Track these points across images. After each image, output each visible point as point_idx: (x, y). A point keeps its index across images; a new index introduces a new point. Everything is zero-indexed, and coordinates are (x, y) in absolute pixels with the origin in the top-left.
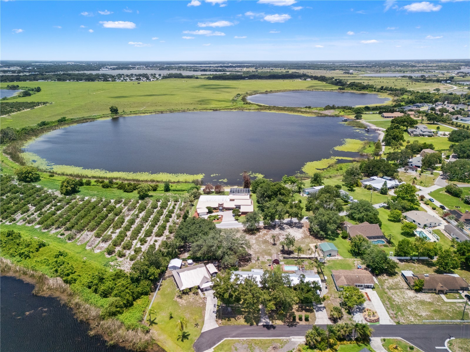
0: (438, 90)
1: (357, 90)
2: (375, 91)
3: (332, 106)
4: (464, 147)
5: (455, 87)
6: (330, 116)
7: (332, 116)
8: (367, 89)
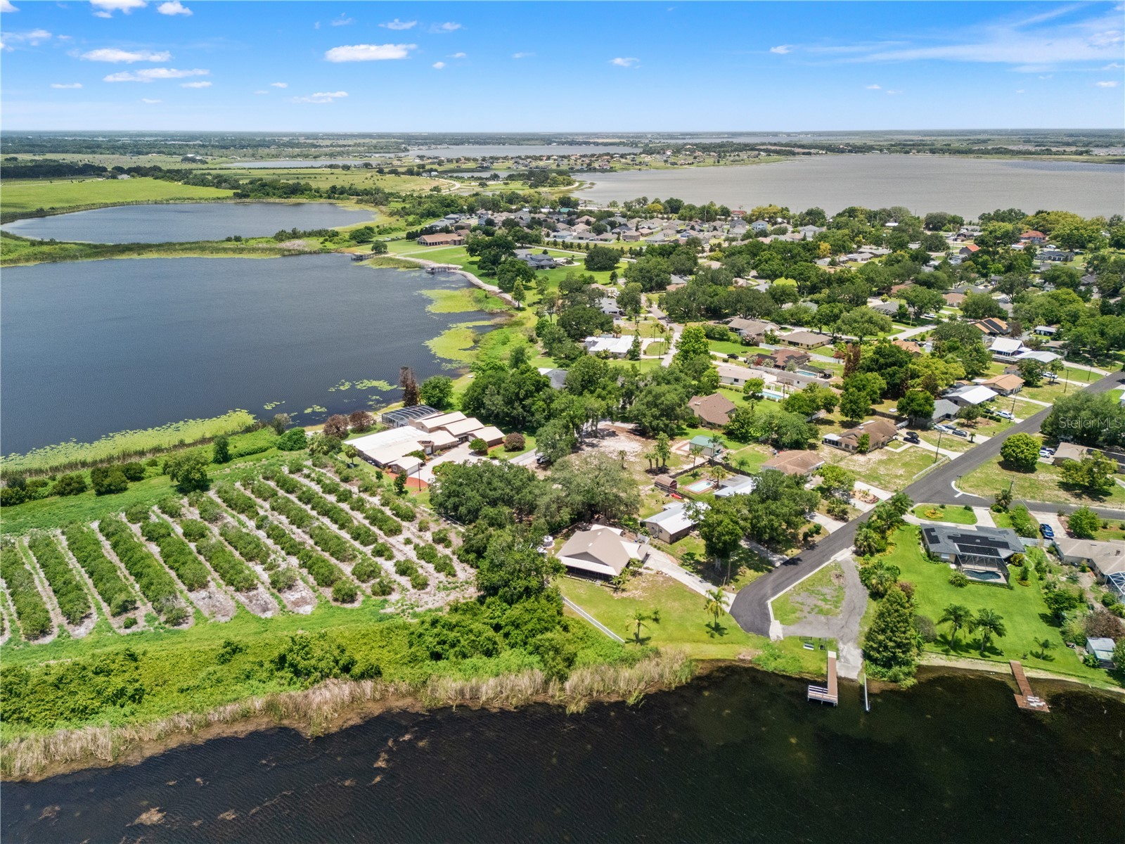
0: (437, 189)
1: (280, 197)
2: (321, 196)
3: (290, 231)
4: (648, 272)
5: (458, 185)
6: (310, 253)
7: (315, 252)
8: (302, 193)
